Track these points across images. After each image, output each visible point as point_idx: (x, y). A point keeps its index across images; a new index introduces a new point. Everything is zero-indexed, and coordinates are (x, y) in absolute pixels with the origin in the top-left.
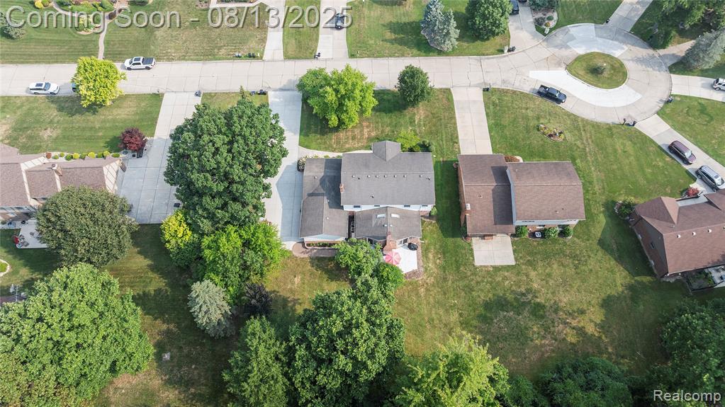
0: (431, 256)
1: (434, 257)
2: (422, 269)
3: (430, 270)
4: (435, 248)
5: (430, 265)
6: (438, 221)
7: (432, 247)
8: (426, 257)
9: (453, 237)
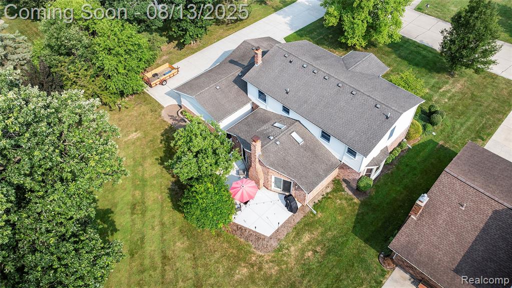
0: (306, 237)
1: (310, 243)
2: (275, 244)
3: (284, 255)
4: (323, 234)
5: (292, 249)
6: (363, 204)
7: (320, 230)
8: (298, 234)
9: (366, 241)
